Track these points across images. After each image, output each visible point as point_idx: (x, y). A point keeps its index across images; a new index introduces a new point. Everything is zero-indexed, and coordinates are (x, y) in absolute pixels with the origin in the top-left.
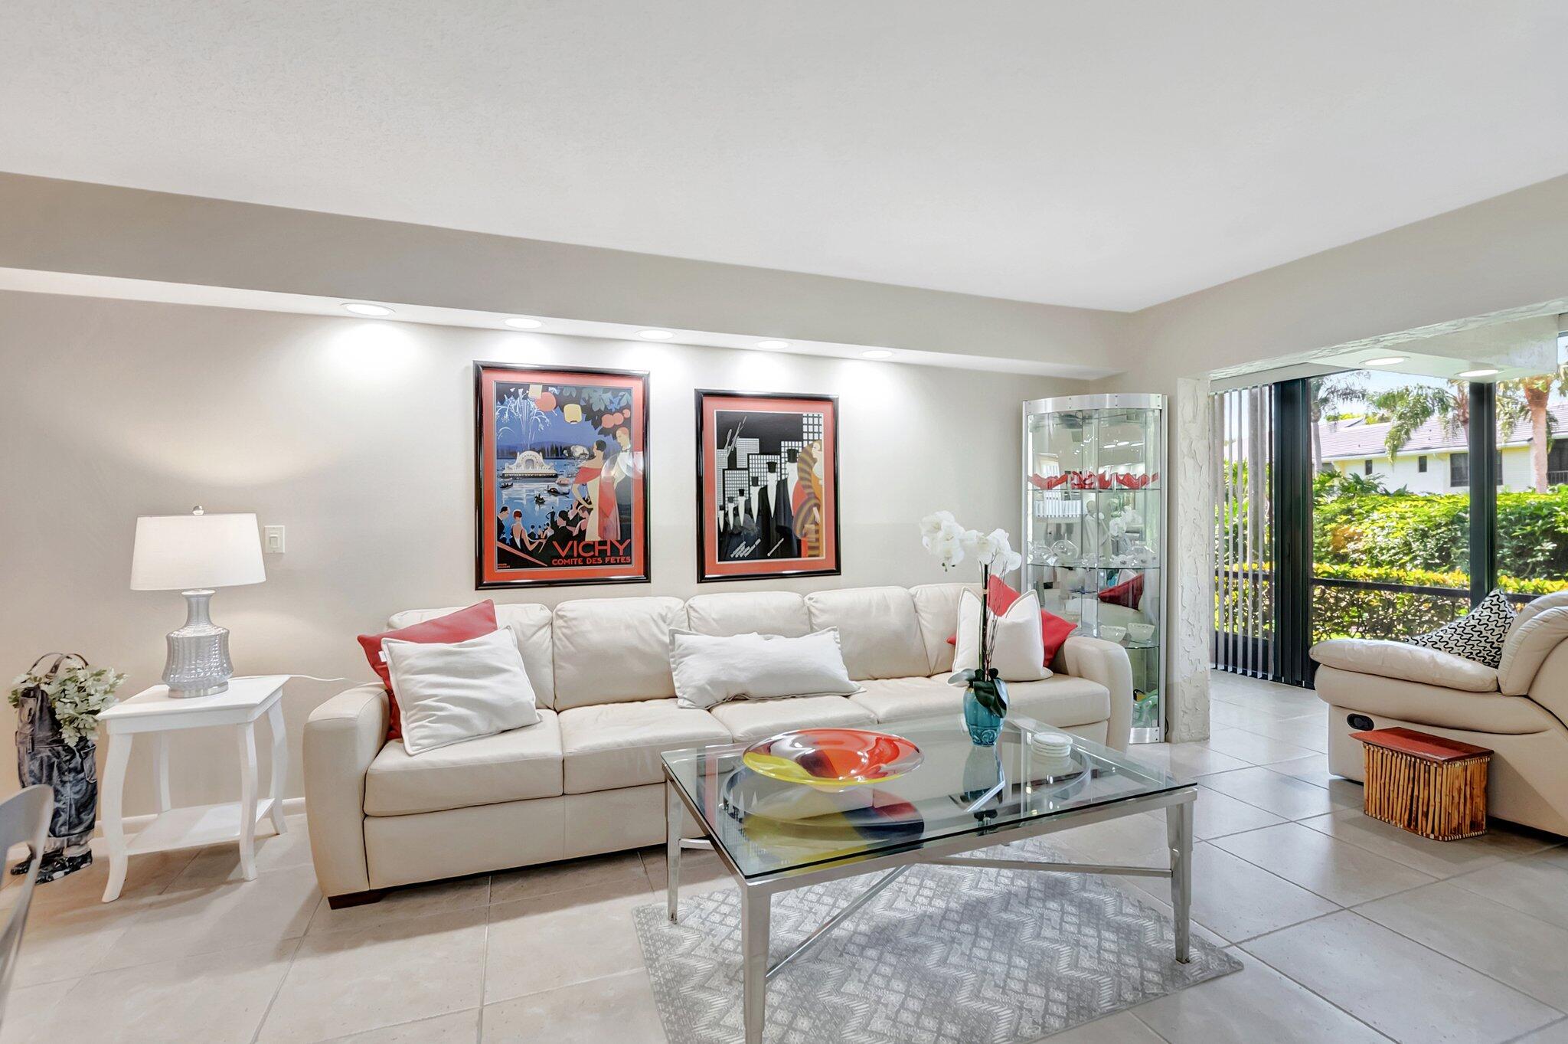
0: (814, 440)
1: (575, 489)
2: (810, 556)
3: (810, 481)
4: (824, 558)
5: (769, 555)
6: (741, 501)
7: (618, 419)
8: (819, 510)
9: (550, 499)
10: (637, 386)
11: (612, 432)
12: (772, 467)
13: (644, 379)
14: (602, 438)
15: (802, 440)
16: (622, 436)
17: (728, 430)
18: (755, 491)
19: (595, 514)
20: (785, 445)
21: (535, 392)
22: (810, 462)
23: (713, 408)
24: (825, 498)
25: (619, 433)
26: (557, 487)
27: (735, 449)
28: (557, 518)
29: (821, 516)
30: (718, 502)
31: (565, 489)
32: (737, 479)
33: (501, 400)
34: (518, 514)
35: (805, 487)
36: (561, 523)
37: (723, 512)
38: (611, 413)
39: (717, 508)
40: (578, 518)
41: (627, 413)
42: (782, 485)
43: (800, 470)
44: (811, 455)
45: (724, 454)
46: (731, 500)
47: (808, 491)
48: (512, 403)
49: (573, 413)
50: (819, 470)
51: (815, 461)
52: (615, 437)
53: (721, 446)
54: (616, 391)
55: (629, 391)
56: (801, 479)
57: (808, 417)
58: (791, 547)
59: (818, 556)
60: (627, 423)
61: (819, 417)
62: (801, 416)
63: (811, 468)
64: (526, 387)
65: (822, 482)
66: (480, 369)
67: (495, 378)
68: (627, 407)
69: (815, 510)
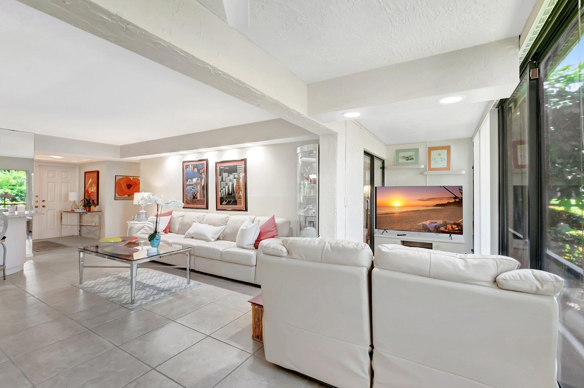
0: (240, 172)
1: (196, 187)
2: (239, 205)
3: (239, 184)
4: (242, 206)
5: (230, 204)
6: (224, 189)
9: (193, 190)
10: (205, 162)
11: (201, 174)
12: (231, 180)
13: (207, 160)
14: (200, 175)
15: (237, 172)
17: (221, 171)
18: (227, 187)
19: (199, 192)
21: (190, 166)
23: (219, 165)
24: (242, 188)
25: (202, 174)
26: (193, 187)
27: (223, 176)
29: (242, 194)
30: (219, 189)
32: (223, 184)
33: (186, 169)
34: (188, 193)
36: (194, 195)
37: (220, 193)
38: (201, 169)
39: (219, 191)
40: (196, 194)
41: (204, 169)
42: (233, 186)
43: (237, 181)
45: (221, 177)
46: (222, 189)
47: (239, 186)
48: (188, 169)
49: (196, 170)
50: (241, 181)
51: (240, 178)
52: (202, 175)
53: (220, 176)
54: (202, 165)
55: (204, 164)
56: (237, 183)
57: (239, 165)
58: (235, 203)
59: (241, 205)
60: (204, 172)
61: (241, 165)
62: (237, 165)
63: (239, 180)
64: (189, 165)
65: (242, 184)
66: (184, 162)
67: (185, 164)
68: (204, 168)
69: (240, 192)
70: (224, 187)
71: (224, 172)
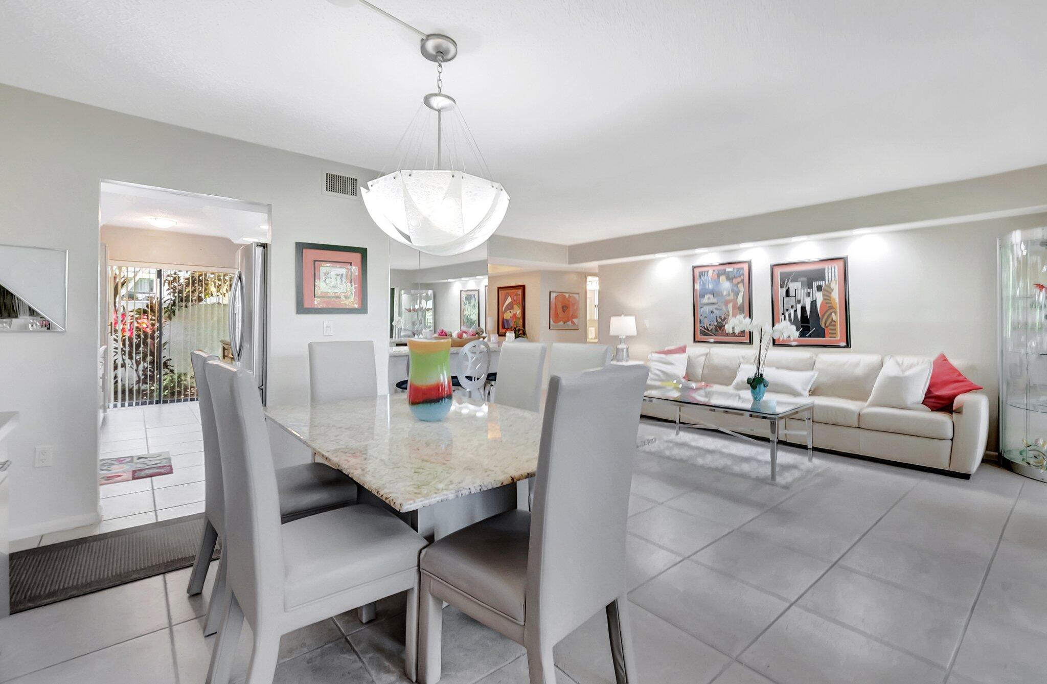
0: (832, 279)
1: (724, 308)
2: (830, 337)
3: (830, 300)
4: (838, 338)
5: (807, 336)
6: (792, 311)
7: (739, 280)
8: (836, 314)
9: (716, 311)
10: (746, 266)
11: (736, 285)
12: (808, 294)
13: (749, 263)
14: (733, 288)
15: (825, 280)
16: (741, 286)
17: (785, 278)
18: (799, 306)
19: (731, 317)
20: (815, 284)
21: (710, 273)
22: (830, 291)
23: (778, 270)
24: (839, 308)
25: (739, 285)
26: (718, 307)
27: (789, 288)
28: (718, 318)
29: (838, 317)
30: (781, 311)
31: (720, 308)
32: (790, 301)
33: (701, 278)
34: (706, 317)
35: (827, 303)
36: (719, 320)
37: (783, 316)
38: (736, 278)
39: (780, 314)
40: (725, 318)
41: (742, 277)
42: (814, 303)
43: (823, 295)
44: (830, 288)
45: (784, 290)
46: (787, 310)
47: (829, 305)
48: (704, 278)
49: (723, 279)
50: (836, 295)
51: (832, 290)
52: (738, 287)
53: (781, 287)
54: (738, 270)
55: (743, 268)
56: (824, 299)
57: (828, 269)
58: (821, 333)
59: (835, 338)
60: (742, 281)
61: (835, 268)
62: (824, 269)
63: (831, 294)
64: (708, 272)
65: (837, 300)
66: (694, 267)
67: (697, 271)
68: (743, 274)
69: (833, 315)
70: (792, 307)
71: (792, 281)
